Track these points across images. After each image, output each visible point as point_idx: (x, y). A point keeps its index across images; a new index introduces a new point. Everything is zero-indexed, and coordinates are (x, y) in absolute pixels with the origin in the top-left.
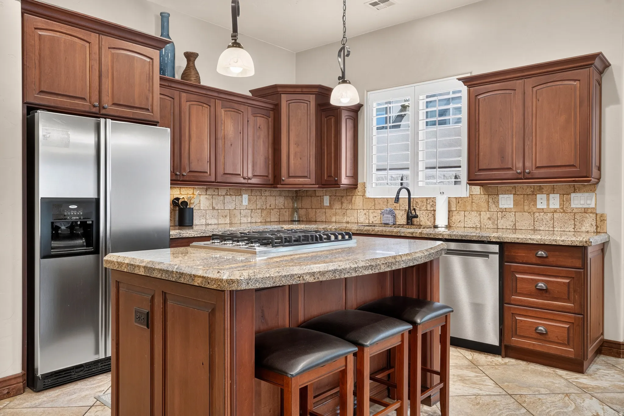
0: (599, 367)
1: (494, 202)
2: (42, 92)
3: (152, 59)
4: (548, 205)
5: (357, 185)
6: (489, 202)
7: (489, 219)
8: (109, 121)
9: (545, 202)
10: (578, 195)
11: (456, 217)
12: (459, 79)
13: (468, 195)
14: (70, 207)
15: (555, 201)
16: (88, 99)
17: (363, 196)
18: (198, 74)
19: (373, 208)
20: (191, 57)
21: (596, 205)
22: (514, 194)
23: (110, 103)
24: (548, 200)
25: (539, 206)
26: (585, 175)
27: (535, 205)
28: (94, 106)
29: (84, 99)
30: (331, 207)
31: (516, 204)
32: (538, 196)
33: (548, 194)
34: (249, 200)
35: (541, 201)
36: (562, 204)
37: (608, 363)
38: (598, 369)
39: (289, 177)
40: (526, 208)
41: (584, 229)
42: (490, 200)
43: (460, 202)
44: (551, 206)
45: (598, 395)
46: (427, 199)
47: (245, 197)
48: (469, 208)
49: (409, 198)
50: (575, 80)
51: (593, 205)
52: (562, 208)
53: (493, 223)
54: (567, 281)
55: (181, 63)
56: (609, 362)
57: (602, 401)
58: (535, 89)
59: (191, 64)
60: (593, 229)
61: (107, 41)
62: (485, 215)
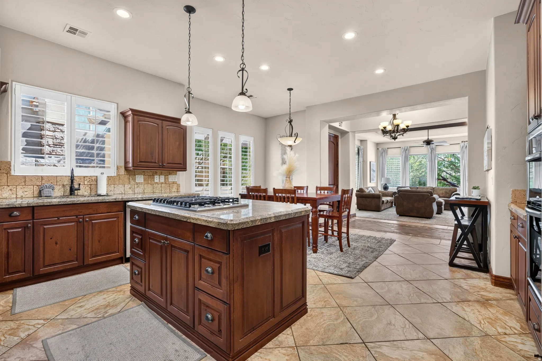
1: (133, 179)
4: (159, 180)
6: (130, 179)
7: (130, 188)
9: (158, 179)
10: (171, 176)
11: (108, 188)
13: (116, 175)
15: (162, 179)
17: (8, 173)
21: (177, 180)
22: (144, 175)
24: (159, 178)
25: (156, 181)
27: (154, 180)
31: (145, 180)
32: (155, 176)
33: (159, 175)
35: (157, 179)
36: (165, 180)
40: (150, 182)
41: (173, 191)
42: (131, 178)
43: (111, 179)
44: (161, 181)
46: (84, 177)
48: (117, 182)
52: (165, 182)
53: (132, 191)
60: (176, 190)
62: (127, 187)
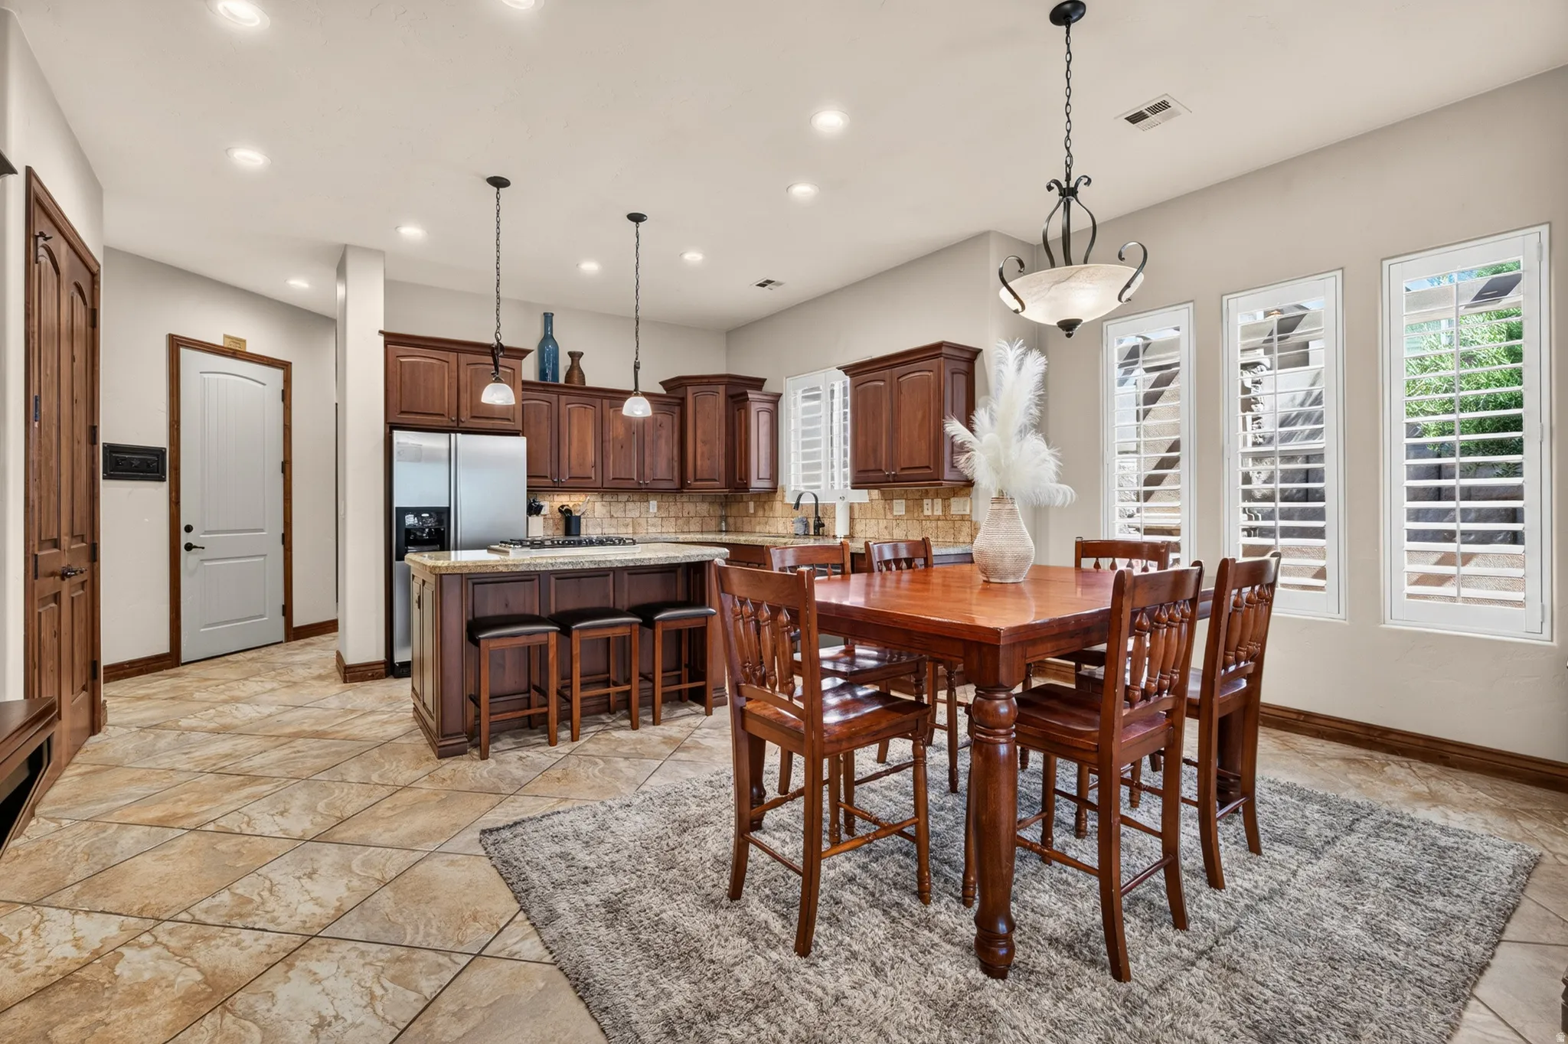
1: (889, 509)
2: (402, 412)
3: (513, 369)
4: (933, 511)
5: (776, 488)
6: (885, 508)
7: (886, 528)
8: (459, 435)
9: (930, 510)
10: (956, 499)
11: (859, 527)
12: (842, 369)
13: (869, 501)
15: (938, 507)
16: (446, 415)
17: (782, 501)
18: (584, 376)
19: (790, 515)
20: (575, 356)
21: (971, 511)
22: (905, 499)
23: (469, 417)
24: (933, 506)
25: (927, 512)
26: (936, 477)
27: (923, 511)
28: (453, 421)
29: (443, 415)
30: (755, 514)
31: (907, 510)
32: (925, 501)
33: (932, 499)
34: (659, 508)
35: (927, 507)
36: (944, 510)
39: (696, 480)
40: (916, 515)
41: (961, 540)
42: (887, 506)
43: (861, 510)
44: (936, 513)
46: (829, 505)
47: (653, 504)
48: (869, 515)
49: (817, 505)
50: (930, 371)
51: (968, 512)
52: (945, 516)
53: (889, 533)
55: (565, 362)
59: (575, 365)
60: (970, 539)
61: (465, 358)
62: (883, 523)
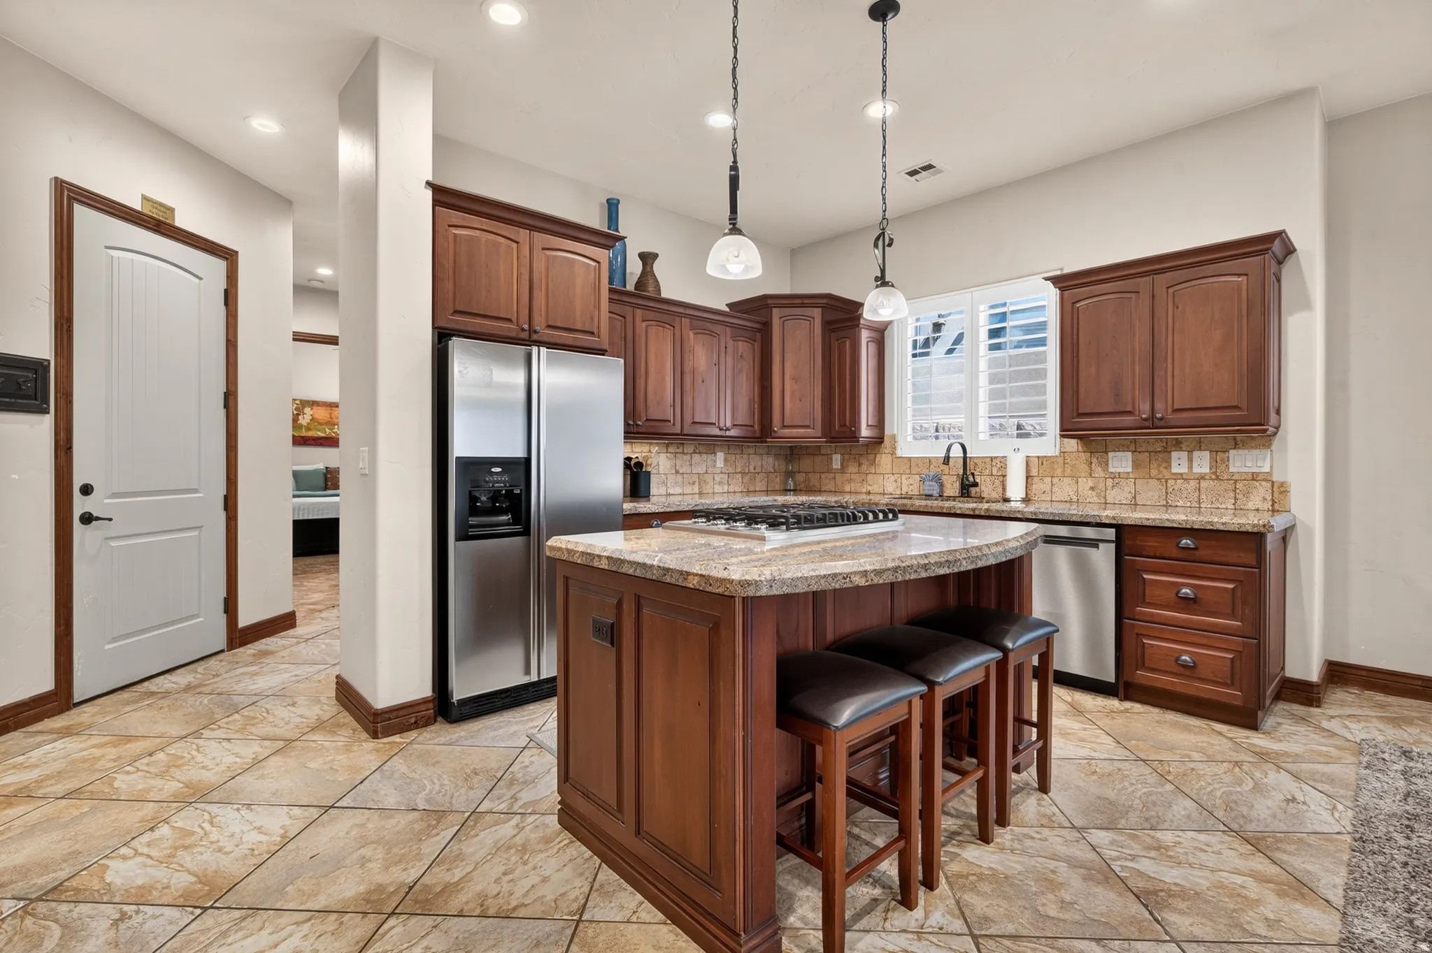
0: (1280, 720)
1: (1100, 464)
2: (456, 312)
3: (599, 262)
4: (1191, 467)
5: (883, 438)
6: (1091, 463)
7: (1092, 489)
8: (543, 350)
9: (1185, 464)
10: (1242, 452)
11: (1037, 486)
12: (1046, 279)
13: (1057, 454)
14: (493, 470)
15: (1202, 461)
16: (515, 322)
17: (893, 454)
18: (657, 281)
19: (908, 471)
20: (647, 259)
21: (1271, 467)
22: (1133, 452)
23: (544, 325)
24: (1190, 460)
25: (1175, 470)
26: (1258, 421)
27: (1169, 467)
28: (523, 330)
29: (509, 320)
31: (1136, 465)
32: (1174, 455)
33: (1190, 452)
34: (726, 460)
35: (1179, 461)
36: (1214, 464)
37: (1293, 714)
38: (1279, 724)
39: (784, 427)
40: (1154, 472)
41: (1250, 505)
42: (1094, 460)
43: (1045, 462)
44: (1196, 470)
45: (1289, 766)
46: (992, 459)
47: (720, 456)
48: (1059, 472)
49: (965, 458)
50: (1239, 275)
51: (1266, 469)
52: (1215, 473)
53: (1098, 496)
54: (1231, 586)
55: (634, 268)
56: (1295, 712)
57: (1296, 777)
58: (1171, 290)
59: (648, 269)
60: (1268, 505)
61: (541, 239)
62: (1085, 484)
